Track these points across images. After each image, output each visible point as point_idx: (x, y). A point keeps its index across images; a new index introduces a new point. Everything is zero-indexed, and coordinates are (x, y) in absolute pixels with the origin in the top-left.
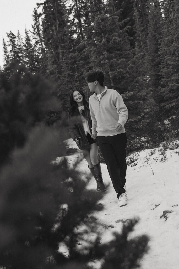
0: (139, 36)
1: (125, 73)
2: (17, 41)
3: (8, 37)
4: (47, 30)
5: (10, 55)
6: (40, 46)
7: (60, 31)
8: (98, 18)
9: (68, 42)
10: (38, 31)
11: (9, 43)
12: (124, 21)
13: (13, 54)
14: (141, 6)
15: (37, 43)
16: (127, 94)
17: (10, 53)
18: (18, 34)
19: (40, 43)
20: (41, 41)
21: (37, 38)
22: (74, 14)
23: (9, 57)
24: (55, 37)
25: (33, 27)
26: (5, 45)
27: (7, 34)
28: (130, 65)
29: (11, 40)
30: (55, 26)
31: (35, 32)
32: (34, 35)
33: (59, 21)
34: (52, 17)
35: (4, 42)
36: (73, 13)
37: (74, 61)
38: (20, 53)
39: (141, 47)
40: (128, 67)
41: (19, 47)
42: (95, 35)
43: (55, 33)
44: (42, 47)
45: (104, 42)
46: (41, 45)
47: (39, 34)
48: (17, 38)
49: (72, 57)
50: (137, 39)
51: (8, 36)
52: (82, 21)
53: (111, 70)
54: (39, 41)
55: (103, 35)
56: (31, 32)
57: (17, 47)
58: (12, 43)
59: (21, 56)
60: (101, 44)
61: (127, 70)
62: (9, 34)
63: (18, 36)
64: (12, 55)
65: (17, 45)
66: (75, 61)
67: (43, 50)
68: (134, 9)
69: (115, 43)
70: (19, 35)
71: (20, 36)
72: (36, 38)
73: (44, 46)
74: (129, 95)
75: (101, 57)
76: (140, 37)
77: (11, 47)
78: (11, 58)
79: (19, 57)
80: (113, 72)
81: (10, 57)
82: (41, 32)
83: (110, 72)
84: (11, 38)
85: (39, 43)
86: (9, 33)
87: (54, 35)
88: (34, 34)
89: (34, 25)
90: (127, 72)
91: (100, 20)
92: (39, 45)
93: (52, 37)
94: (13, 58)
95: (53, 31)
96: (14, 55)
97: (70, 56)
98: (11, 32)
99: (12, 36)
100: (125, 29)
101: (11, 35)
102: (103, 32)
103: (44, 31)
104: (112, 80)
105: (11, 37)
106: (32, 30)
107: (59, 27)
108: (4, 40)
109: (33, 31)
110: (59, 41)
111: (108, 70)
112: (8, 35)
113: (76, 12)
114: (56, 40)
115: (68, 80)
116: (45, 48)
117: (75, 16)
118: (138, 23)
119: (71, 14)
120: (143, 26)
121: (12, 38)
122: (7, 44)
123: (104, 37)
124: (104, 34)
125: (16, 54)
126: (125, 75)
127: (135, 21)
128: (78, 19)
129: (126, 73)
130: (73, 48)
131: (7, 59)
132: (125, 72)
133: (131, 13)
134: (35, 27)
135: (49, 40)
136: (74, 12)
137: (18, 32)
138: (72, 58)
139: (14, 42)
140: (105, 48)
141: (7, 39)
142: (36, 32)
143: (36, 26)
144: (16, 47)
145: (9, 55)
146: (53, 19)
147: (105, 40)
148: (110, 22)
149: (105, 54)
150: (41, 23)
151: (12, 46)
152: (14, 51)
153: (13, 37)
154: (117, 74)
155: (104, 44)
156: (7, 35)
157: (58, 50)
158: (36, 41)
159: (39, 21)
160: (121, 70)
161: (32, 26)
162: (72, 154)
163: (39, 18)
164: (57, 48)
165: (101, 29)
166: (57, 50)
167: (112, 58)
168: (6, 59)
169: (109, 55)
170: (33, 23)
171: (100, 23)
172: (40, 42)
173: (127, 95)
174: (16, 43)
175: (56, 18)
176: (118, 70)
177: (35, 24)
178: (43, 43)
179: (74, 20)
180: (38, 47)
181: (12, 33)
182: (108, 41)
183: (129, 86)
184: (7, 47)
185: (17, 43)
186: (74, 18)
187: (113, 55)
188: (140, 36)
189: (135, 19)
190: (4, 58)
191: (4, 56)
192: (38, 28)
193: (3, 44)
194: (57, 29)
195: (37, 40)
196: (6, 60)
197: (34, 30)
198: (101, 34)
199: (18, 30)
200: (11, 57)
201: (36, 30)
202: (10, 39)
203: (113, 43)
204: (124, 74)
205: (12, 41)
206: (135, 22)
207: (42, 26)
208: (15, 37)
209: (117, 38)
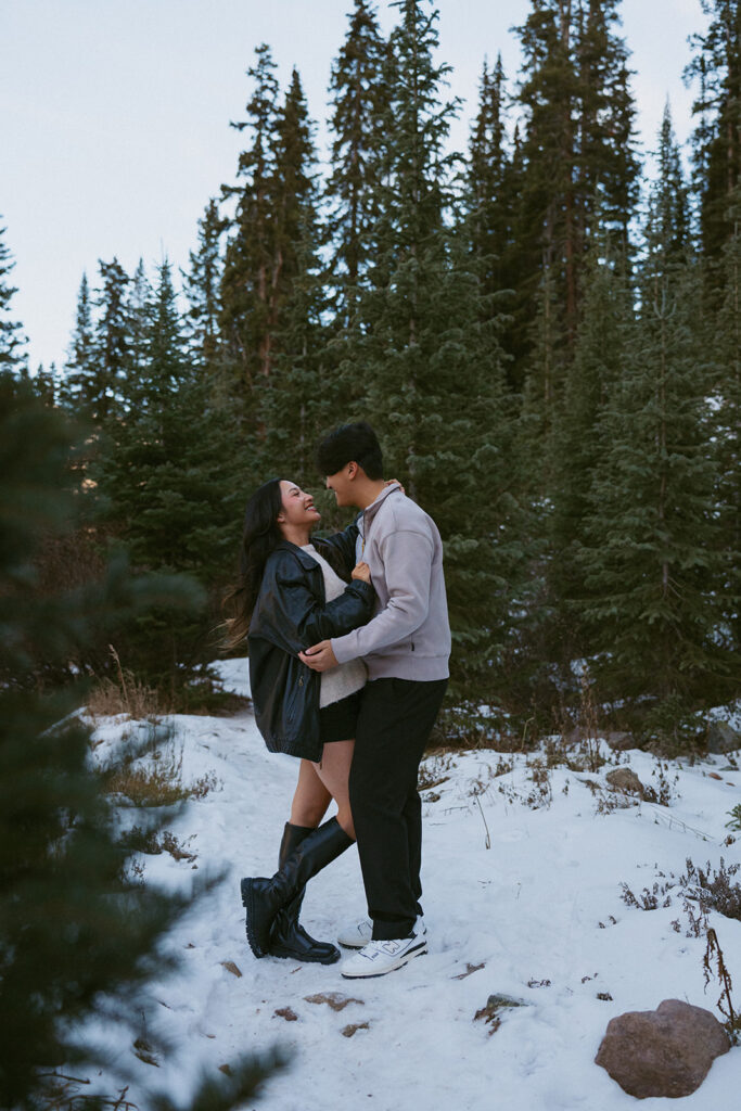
0: (544, 361)
1: (462, 471)
2: (131, 293)
3: (100, 274)
4: (237, 277)
5: (96, 334)
6: (203, 327)
7: (282, 292)
8: (405, 268)
9: (295, 330)
10: (209, 274)
11: (102, 294)
12: (494, 295)
13: (106, 333)
14: (567, 263)
15: (195, 313)
16: (455, 542)
17: (97, 329)
18: (140, 271)
19: (205, 317)
20: (210, 309)
21: (198, 296)
22: (339, 246)
23: (92, 341)
24: (259, 306)
25: (193, 260)
26: (85, 298)
27: (102, 264)
28: (487, 445)
29: (109, 287)
30: (267, 271)
31: (196, 278)
32: (192, 285)
33: (284, 257)
34: (263, 240)
35: (84, 289)
36: (335, 241)
37: (300, 394)
38: (130, 335)
39: (542, 396)
40: (477, 451)
41: (132, 316)
42: (386, 321)
43: (262, 295)
44: (209, 330)
45: (412, 351)
46: (209, 323)
47: (207, 287)
48: (130, 283)
49: (299, 380)
50: (534, 369)
51: (104, 272)
52: (362, 270)
53: (418, 451)
54: (203, 310)
55: (412, 326)
56: (184, 275)
57: (125, 314)
58: (112, 298)
59: (130, 347)
60: (401, 356)
61: (473, 460)
62: (109, 267)
63: (138, 278)
64: (100, 337)
65: (125, 308)
66: (306, 399)
67: (210, 340)
68: (542, 270)
69: (447, 361)
70: (142, 275)
71: (142, 279)
72: (195, 298)
73: (217, 330)
74: (464, 547)
75: (392, 400)
76: (547, 365)
77: (104, 308)
78: (96, 347)
79: (124, 347)
80: (424, 459)
81: (95, 343)
82: (216, 281)
83: (412, 457)
84: (111, 281)
85: (201, 314)
86: (109, 261)
87: (258, 298)
88: (192, 282)
89: (197, 254)
90: (473, 466)
91: (412, 275)
92: (199, 321)
93: (249, 306)
94: (105, 346)
95: (256, 284)
96: (109, 339)
97: (290, 377)
98: (116, 261)
99: (114, 275)
100: (493, 321)
101: (113, 271)
102: (417, 318)
103: (229, 279)
104: (415, 486)
105: (112, 277)
106: (188, 268)
107: (281, 276)
108: (85, 281)
109: (190, 273)
110: (269, 322)
111: (408, 447)
112: (105, 268)
113: (345, 240)
114: (260, 318)
115: (266, 457)
116: (220, 335)
117: (340, 253)
118: (547, 315)
119: (330, 243)
120: (563, 329)
121: (115, 281)
122: (93, 296)
123: (417, 335)
124: (416, 326)
125: (116, 335)
126: (461, 475)
127: (538, 308)
128: (348, 262)
129: (467, 470)
130: (308, 351)
131: (83, 346)
132: (464, 466)
133: (530, 280)
134: (200, 262)
135: (236, 312)
136: (339, 239)
137: (141, 266)
138: (296, 383)
139: (119, 297)
140: (412, 373)
141: (98, 282)
142: (201, 279)
143: (202, 258)
144: (121, 314)
145: (91, 336)
146: (267, 247)
147: (417, 345)
148: (446, 289)
149: (409, 391)
150: (222, 252)
151: (109, 306)
152: (110, 326)
153: (117, 277)
154: (434, 466)
155: (410, 358)
156: (100, 268)
157: (262, 350)
158: (192, 306)
159: (216, 243)
160: (452, 457)
161: (192, 255)
162: (227, 712)
163: (218, 235)
164: (257, 342)
165: (409, 305)
166: (257, 350)
167: (431, 409)
168: (78, 344)
169: (421, 398)
170: (196, 245)
171: (412, 284)
172: (206, 313)
173: (457, 547)
174: (123, 299)
175: (277, 246)
176: (442, 456)
177: (202, 252)
178: (214, 316)
179: (334, 263)
180: (197, 328)
181: (119, 263)
182: (426, 351)
183: (471, 516)
184: (92, 306)
185: (128, 301)
186: (335, 259)
187: (435, 400)
188: (547, 359)
189: (539, 301)
190: (74, 340)
191: (74, 336)
192: (209, 264)
193: (80, 294)
194: (270, 282)
195: (197, 304)
196: (76, 349)
197: (195, 271)
198: (407, 323)
199: (141, 261)
200: (99, 342)
201: (202, 272)
202: (107, 283)
203: (441, 361)
204: (458, 473)
205: (112, 292)
206: (539, 311)
207: (223, 261)
208: (125, 281)
209: (458, 346)
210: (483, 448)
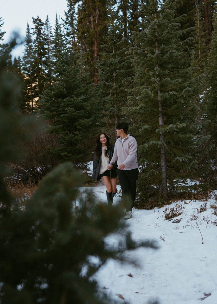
1: (178, 98)
2: (44, 29)
3: (33, 23)
4: (83, 20)
5: (33, 45)
6: (71, 39)
7: (99, 25)
9: (109, 44)
10: (72, 20)
11: (35, 30)
12: (186, 30)
13: (37, 44)
14: (204, 4)
15: (68, 34)
16: (177, 124)
17: (34, 43)
18: (47, 20)
19: (72, 36)
20: (74, 33)
21: (69, 28)
22: (119, 5)
23: (32, 48)
24: (92, 31)
25: (66, 15)
26: (28, 32)
27: (34, 19)
28: (188, 88)
29: (37, 27)
30: (93, 17)
31: (68, 21)
32: (66, 24)
33: (99, 11)
34: (92, 5)
35: (28, 29)
36: (118, 3)
37: (113, 68)
38: (45, 44)
40: (184, 90)
41: (45, 37)
42: (147, 43)
43: (92, 26)
44: (74, 41)
45: (157, 55)
46: (74, 38)
47: (72, 25)
48: (44, 25)
49: (112, 63)
51: (34, 22)
52: (128, 15)
53: (162, 91)
54: (71, 33)
55: (156, 44)
56: (63, 21)
57: (43, 37)
58: (38, 31)
59: (46, 49)
60: (154, 56)
61: (182, 94)
62: (36, 20)
63: (47, 23)
64: (35, 46)
65: (43, 34)
66: (115, 69)
67: (74, 44)
68: (195, 7)
69: (171, 56)
70: (48, 21)
71: (48, 23)
72: (68, 29)
73: (76, 39)
74: (181, 127)
75: (151, 73)
77: (36, 35)
78: (34, 50)
79: (44, 49)
80: (164, 95)
81: (33, 49)
82: (75, 22)
83: (159, 94)
84: (37, 25)
85: (70, 35)
86: (36, 18)
87: (91, 28)
88: (66, 23)
89: (67, 12)
90: (182, 95)
91: (156, 26)
92: (70, 37)
93: (88, 31)
94: (37, 49)
95: (90, 22)
96: (38, 46)
97: (109, 62)
98: (38, 17)
100: (187, 40)
101: (38, 21)
102: (157, 41)
103: (80, 22)
104: (161, 104)
105: (38, 23)
106: (64, 18)
107: (99, 18)
108: (28, 26)
109: (65, 20)
110: (95, 36)
111: (158, 90)
112: (35, 20)
113: (121, 3)
114: (92, 35)
116: (78, 42)
117: (119, 8)
118: (199, 26)
119: (116, 4)
120: (205, 31)
121: (39, 25)
122: (32, 31)
123: (159, 47)
124: (158, 44)
125: (40, 45)
126: (178, 99)
127: (195, 23)
128: (122, 11)
129: (180, 97)
130: (114, 52)
131: (30, 50)
132: (179, 96)
134: (69, 15)
135: (83, 33)
136: (119, 3)
137: (47, 18)
139: (41, 31)
140: (158, 62)
141: (33, 26)
142: (69, 22)
143: (69, 13)
144: (42, 37)
145: (32, 46)
146: (93, 8)
147: (159, 52)
148: (169, 30)
149: (157, 69)
150: (76, 11)
151: (37, 34)
152: (38, 42)
153: (39, 23)
154: (168, 97)
155: (157, 57)
156: (33, 21)
157: (94, 47)
158: (67, 32)
159: (74, 8)
160: (175, 93)
161: (65, 13)
163: (75, 5)
164: (92, 44)
165: (155, 36)
166: (92, 47)
167: (165, 75)
168: (28, 49)
169: (162, 72)
170: (67, 9)
171: (156, 29)
172: (72, 34)
173: (179, 127)
174: (42, 32)
175: (97, 7)
176: (171, 93)
177: (69, 11)
178: (75, 35)
179: (118, 12)
180: (69, 40)
181: (40, 18)
182: (163, 53)
183: (182, 113)
184: (31, 35)
185: (44, 32)
186: (118, 10)
187: (167, 71)
188: (199, 43)
189: (195, 20)
190: (26, 48)
191: (26, 47)
192: (72, 16)
193: (27, 31)
194: (95, 21)
195: (69, 31)
196: (27, 51)
197: (67, 19)
198: (154, 43)
199: (47, 16)
200: (35, 48)
201: (70, 19)
202: (36, 26)
203: (168, 57)
204: (177, 98)
205: (38, 29)
206: (195, 25)
207: (77, 14)
208: (42, 25)
209: (174, 51)
210: (186, 89)
